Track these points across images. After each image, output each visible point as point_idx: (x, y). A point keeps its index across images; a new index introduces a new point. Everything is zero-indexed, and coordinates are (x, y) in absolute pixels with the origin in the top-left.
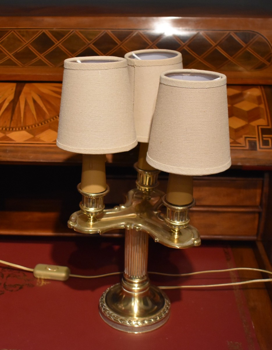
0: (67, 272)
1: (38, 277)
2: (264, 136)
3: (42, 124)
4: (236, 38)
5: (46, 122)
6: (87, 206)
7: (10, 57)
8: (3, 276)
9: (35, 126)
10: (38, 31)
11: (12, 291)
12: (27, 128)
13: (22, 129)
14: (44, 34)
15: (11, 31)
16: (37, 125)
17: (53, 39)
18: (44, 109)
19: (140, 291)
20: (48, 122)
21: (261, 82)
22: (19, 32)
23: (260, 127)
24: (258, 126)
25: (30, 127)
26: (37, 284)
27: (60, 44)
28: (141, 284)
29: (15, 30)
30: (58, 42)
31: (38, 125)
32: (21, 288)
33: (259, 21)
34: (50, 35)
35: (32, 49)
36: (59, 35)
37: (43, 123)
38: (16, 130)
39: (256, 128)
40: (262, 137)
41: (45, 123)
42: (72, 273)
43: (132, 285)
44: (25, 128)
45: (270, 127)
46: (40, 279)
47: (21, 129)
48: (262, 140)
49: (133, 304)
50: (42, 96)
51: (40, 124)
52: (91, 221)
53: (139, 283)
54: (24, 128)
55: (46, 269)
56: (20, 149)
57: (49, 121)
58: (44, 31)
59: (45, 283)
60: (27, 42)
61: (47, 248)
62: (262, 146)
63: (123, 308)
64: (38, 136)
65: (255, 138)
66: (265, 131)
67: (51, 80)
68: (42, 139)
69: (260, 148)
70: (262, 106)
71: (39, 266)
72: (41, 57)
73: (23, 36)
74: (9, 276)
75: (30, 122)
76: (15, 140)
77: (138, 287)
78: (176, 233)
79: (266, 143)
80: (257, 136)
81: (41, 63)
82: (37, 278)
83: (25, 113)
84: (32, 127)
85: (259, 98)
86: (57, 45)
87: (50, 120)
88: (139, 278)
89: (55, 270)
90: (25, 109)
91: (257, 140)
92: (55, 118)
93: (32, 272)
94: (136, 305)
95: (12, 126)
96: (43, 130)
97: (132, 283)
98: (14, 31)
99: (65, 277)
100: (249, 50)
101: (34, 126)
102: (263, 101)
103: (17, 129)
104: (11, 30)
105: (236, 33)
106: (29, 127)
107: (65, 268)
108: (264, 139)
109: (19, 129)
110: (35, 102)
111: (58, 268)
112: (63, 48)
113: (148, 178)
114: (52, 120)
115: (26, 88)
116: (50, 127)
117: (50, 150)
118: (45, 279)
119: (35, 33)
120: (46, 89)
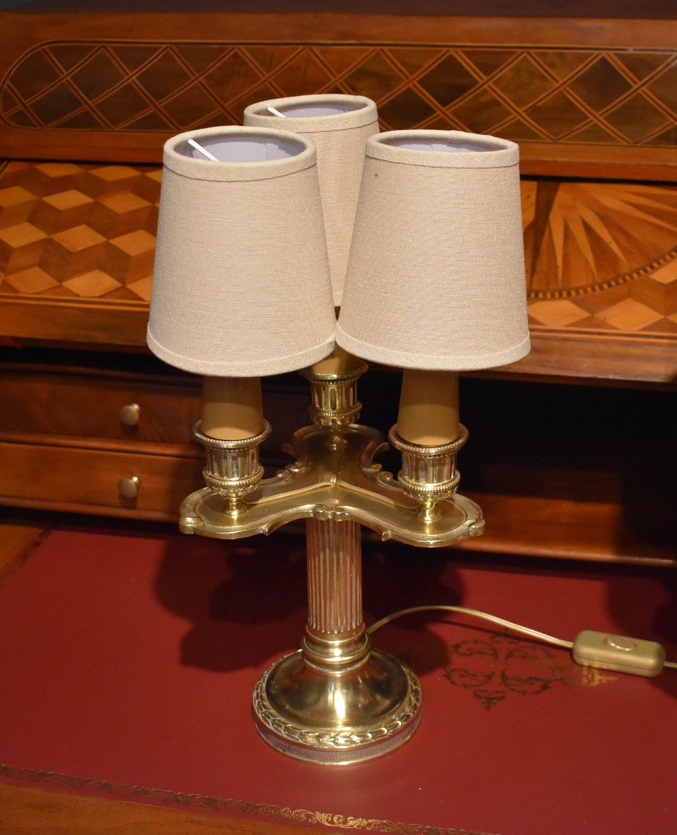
0: (659, 655)
1: (586, 663)
3: (610, 286)
5: (621, 281)
7: (519, 117)
8: (495, 654)
9: (594, 290)
10: (588, 55)
11: (525, 693)
12: (573, 293)
13: (561, 295)
14: (604, 62)
15: (522, 53)
16: (597, 289)
17: (627, 74)
18: (614, 247)
20: (624, 280)
22: (545, 55)
25: (581, 292)
26: (585, 681)
27: (644, 88)
29: (532, 51)
30: (640, 83)
31: (601, 288)
32: (545, 687)
34: (618, 65)
35: (574, 98)
36: (641, 65)
37: (613, 283)
38: (545, 298)
41: (618, 283)
42: (669, 659)
44: (569, 294)
46: (590, 667)
47: (557, 295)
50: (605, 216)
51: (605, 286)
54: (565, 294)
55: (605, 644)
56: (556, 344)
57: (628, 278)
58: (604, 54)
59: (605, 679)
60: (561, 82)
64: (600, 315)
67: (627, 177)
68: (611, 322)
71: (586, 635)
72: (597, 118)
73: (552, 65)
74: (510, 655)
75: (580, 279)
76: (542, 321)
81: (596, 135)
82: (582, 666)
83: (565, 256)
84: (585, 291)
86: (637, 89)
87: (632, 277)
89: (627, 649)
90: (566, 245)
92: (642, 272)
93: (570, 651)
95: (535, 287)
96: (613, 302)
98: (529, 54)
99: (654, 669)
101: (589, 290)
103: (549, 295)
104: (520, 50)
106: (577, 293)
107: (653, 646)
109: (553, 296)
110: (588, 229)
111: (636, 645)
112: (653, 99)
114: (635, 276)
115: (563, 194)
116: (630, 295)
117: (632, 350)
118: (603, 671)
119: (581, 59)
120: (613, 198)
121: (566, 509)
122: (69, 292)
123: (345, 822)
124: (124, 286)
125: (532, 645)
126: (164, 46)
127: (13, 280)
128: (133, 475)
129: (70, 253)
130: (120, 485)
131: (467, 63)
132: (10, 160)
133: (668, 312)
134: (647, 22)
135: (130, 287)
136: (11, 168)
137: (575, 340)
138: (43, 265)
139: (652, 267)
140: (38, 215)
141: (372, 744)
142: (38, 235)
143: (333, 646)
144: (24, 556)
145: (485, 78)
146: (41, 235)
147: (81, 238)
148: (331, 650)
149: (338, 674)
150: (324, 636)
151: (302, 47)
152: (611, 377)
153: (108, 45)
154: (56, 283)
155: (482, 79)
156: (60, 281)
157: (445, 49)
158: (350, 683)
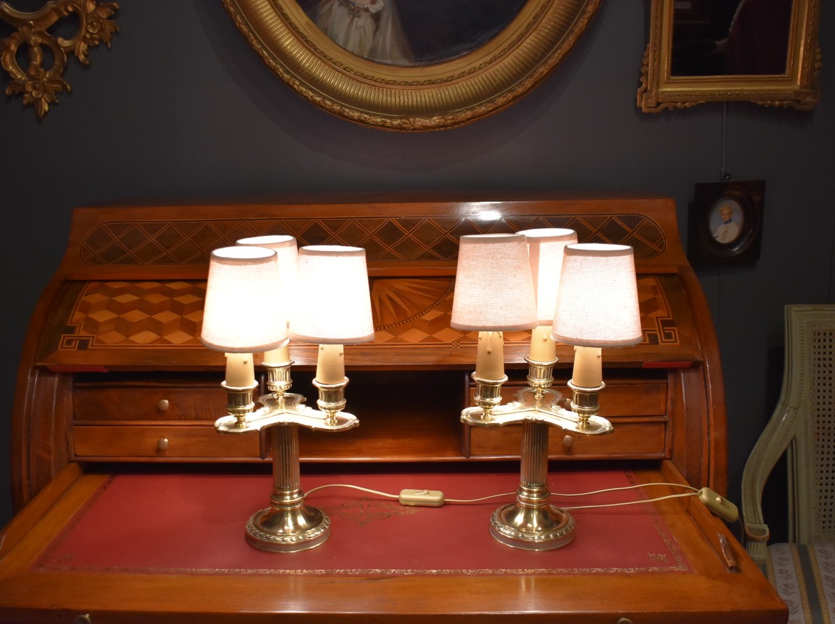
1: (407, 503)
2: (665, 328)
3: (403, 323)
4: (619, 222)
6: (483, 396)
8: (362, 507)
10: (383, 220)
11: (379, 519)
12: (386, 327)
13: (380, 329)
14: (390, 223)
16: (397, 325)
17: (402, 228)
18: (404, 306)
19: (539, 502)
20: (410, 320)
21: (655, 270)
22: (362, 221)
23: (659, 319)
24: (657, 318)
26: (408, 512)
27: (410, 234)
28: (541, 493)
29: (355, 219)
30: (409, 232)
31: (399, 324)
32: (389, 516)
33: (645, 202)
34: (397, 224)
35: (377, 240)
36: (408, 224)
39: (655, 320)
40: (664, 330)
41: (407, 321)
42: (445, 497)
44: (384, 328)
45: (671, 319)
46: (409, 506)
48: (664, 332)
49: (532, 515)
50: (398, 293)
51: (401, 323)
53: (538, 492)
54: (382, 328)
56: (380, 351)
58: (390, 219)
60: (371, 233)
62: (664, 340)
64: (400, 337)
65: (656, 331)
66: (665, 323)
67: (406, 275)
68: (406, 339)
69: (662, 342)
70: (659, 296)
71: (405, 491)
72: (389, 249)
73: (366, 226)
74: (370, 506)
75: (389, 321)
77: (538, 496)
79: (668, 336)
80: (657, 329)
81: (390, 257)
82: (405, 506)
83: (381, 311)
84: (392, 326)
85: (654, 288)
86: (407, 235)
87: (413, 319)
88: (539, 486)
90: (380, 307)
91: (658, 332)
92: (418, 316)
93: (398, 499)
96: (406, 330)
100: (635, 235)
101: (394, 325)
102: (660, 292)
104: (350, 219)
105: (619, 217)
106: (388, 327)
107: (440, 493)
108: (666, 331)
110: (390, 299)
112: (416, 239)
113: (542, 371)
115: (377, 285)
116: (413, 326)
117: (416, 351)
118: (415, 506)
119: (380, 222)
120: (401, 285)
121: (388, 442)
122: (132, 342)
123: (302, 572)
124: (162, 338)
125: (379, 501)
126: (168, 223)
127: (102, 337)
128: (164, 438)
129: (131, 323)
130: (158, 443)
131: (324, 226)
132: (90, 281)
133: (432, 332)
134: (409, 204)
135: (164, 338)
136: (91, 285)
137: (389, 348)
138: (118, 330)
139: (422, 314)
140: (111, 306)
142: (113, 316)
143: (286, 495)
144: (104, 487)
145: (334, 233)
146: (114, 316)
147: (136, 316)
148: (285, 497)
149: (289, 509)
150: (283, 489)
151: (240, 221)
152: (407, 364)
153: (138, 223)
154: (125, 338)
156: (127, 337)
157: (313, 220)
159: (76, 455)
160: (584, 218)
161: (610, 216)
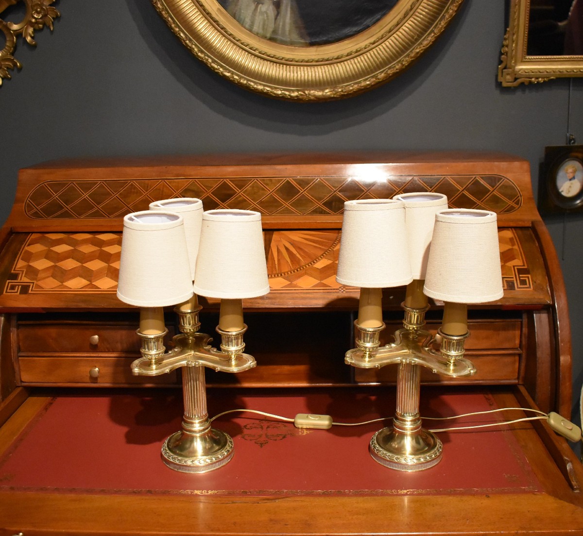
0: (330, 420)
1: (300, 427)
2: (521, 276)
3: (297, 270)
4: (482, 182)
5: (302, 268)
6: (364, 342)
7: (255, 206)
8: (262, 428)
9: (291, 273)
10: (282, 180)
11: (276, 440)
12: (283, 274)
13: (278, 276)
14: (288, 182)
15: (254, 180)
16: (292, 272)
17: (297, 187)
18: (298, 255)
19: (412, 429)
20: (303, 268)
21: (512, 224)
22: (264, 180)
23: (516, 268)
24: (514, 266)
25: (286, 274)
26: (300, 433)
27: (305, 192)
28: (414, 421)
29: (258, 179)
30: (303, 190)
31: (294, 272)
32: (284, 437)
33: (504, 165)
34: (294, 183)
35: (277, 197)
36: (303, 183)
37: (299, 270)
39: (513, 268)
40: (519, 277)
41: (301, 269)
42: (334, 422)
43: (404, 423)
44: (281, 275)
45: (526, 267)
46: (302, 428)
47: (276, 275)
48: (520, 279)
49: (405, 442)
50: (293, 243)
51: (296, 271)
52: (367, 356)
53: (412, 421)
54: (279, 275)
55: (308, 418)
56: (278, 295)
57: (304, 267)
58: (288, 179)
59: (308, 432)
60: (271, 191)
61: (301, 401)
62: (519, 286)
63: (396, 446)
64: (294, 283)
65: (513, 278)
66: (521, 271)
67: (301, 227)
68: (299, 285)
69: (518, 288)
70: (516, 247)
71: (299, 415)
72: (287, 205)
73: (267, 184)
74: (268, 427)
75: (285, 269)
77: (411, 425)
78: (452, 365)
79: (523, 282)
80: (514, 276)
81: (287, 212)
82: (299, 428)
83: (279, 260)
84: (288, 274)
85: (511, 240)
86: (302, 193)
87: (306, 267)
88: (412, 416)
89: (317, 419)
90: (278, 256)
91: (514, 279)
92: (310, 264)
93: (293, 423)
94: (408, 443)
96: (299, 277)
97: (405, 421)
98: (257, 180)
99: (328, 426)
100: (496, 193)
101: (289, 273)
102: (516, 243)
103: (273, 276)
104: (253, 179)
105: (482, 178)
106: (285, 274)
107: (328, 417)
108: (521, 278)
109: (275, 276)
110: (287, 249)
111: (320, 417)
112: (309, 197)
114: (307, 266)
115: (275, 236)
116: (306, 274)
117: (308, 295)
118: (307, 429)
119: (279, 181)
120: (296, 236)
121: (286, 368)
122: (66, 287)
123: (207, 492)
124: (91, 283)
125: (277, 423)
126: (99, 182)
127: (40, 283)
128: (96, 367)
129: (66, 271)
130: (90, 372)
131: (231, 184)
132: (33, 233)
133: (322, 279)
134: (304, 166)
135: (93, 283)
136: (34, 236)
137: (285, 293)
138: (54, 276)
139: (314, 262)
140: (48, 256)
141: (215, 463)
142: (50, 264)
143: (195, 423)
144: (46, 409)
145: (240, 191)
146: (52, 264)
147: (70, 264)
148: (195, 425)
149: (198, 435)
150: (192, 419)
151: (160, 181)
152: (301, 307)
153: (74, 182)
154: (61, 284)
155: (238, 191)
156: (62, 283)
157: (222, 179)
158: (203, 438)
159: (22, 382)
160: (452, 178)
161: (474, 176)
